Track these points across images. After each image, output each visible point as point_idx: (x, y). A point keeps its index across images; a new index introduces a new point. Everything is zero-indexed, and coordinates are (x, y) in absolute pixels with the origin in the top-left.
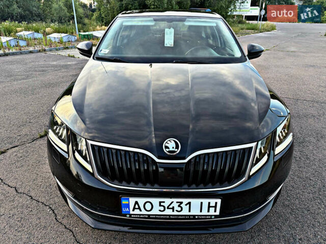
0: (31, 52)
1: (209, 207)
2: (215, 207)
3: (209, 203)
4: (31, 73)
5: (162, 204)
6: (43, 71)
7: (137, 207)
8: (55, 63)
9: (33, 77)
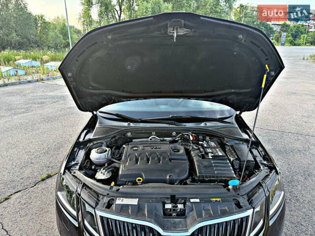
0: (29, 82)
4: (30, 105)
6: (42, 103)
8: (53, 94)
9: (32, 111)
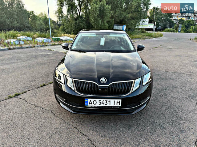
0: (27, 48)
1: (117, 103)
2: (119, 103)
3: (117, 101)
5: (100, 101)
7: (90, 103)
8: (41, 53)
9: (31, 60)
